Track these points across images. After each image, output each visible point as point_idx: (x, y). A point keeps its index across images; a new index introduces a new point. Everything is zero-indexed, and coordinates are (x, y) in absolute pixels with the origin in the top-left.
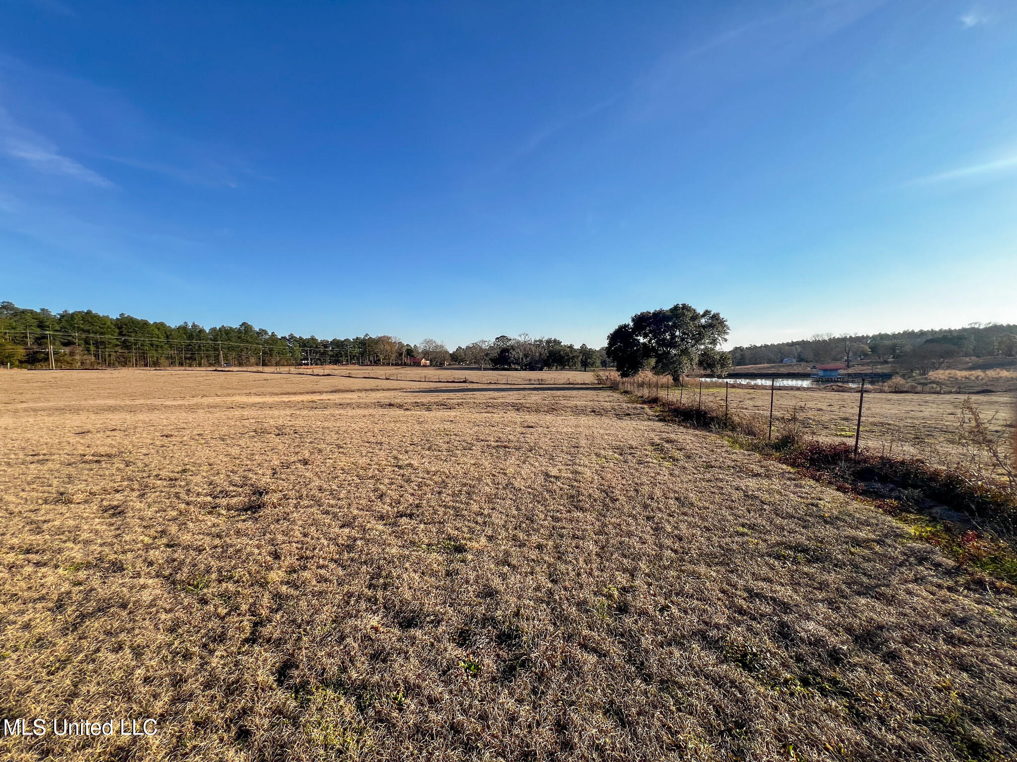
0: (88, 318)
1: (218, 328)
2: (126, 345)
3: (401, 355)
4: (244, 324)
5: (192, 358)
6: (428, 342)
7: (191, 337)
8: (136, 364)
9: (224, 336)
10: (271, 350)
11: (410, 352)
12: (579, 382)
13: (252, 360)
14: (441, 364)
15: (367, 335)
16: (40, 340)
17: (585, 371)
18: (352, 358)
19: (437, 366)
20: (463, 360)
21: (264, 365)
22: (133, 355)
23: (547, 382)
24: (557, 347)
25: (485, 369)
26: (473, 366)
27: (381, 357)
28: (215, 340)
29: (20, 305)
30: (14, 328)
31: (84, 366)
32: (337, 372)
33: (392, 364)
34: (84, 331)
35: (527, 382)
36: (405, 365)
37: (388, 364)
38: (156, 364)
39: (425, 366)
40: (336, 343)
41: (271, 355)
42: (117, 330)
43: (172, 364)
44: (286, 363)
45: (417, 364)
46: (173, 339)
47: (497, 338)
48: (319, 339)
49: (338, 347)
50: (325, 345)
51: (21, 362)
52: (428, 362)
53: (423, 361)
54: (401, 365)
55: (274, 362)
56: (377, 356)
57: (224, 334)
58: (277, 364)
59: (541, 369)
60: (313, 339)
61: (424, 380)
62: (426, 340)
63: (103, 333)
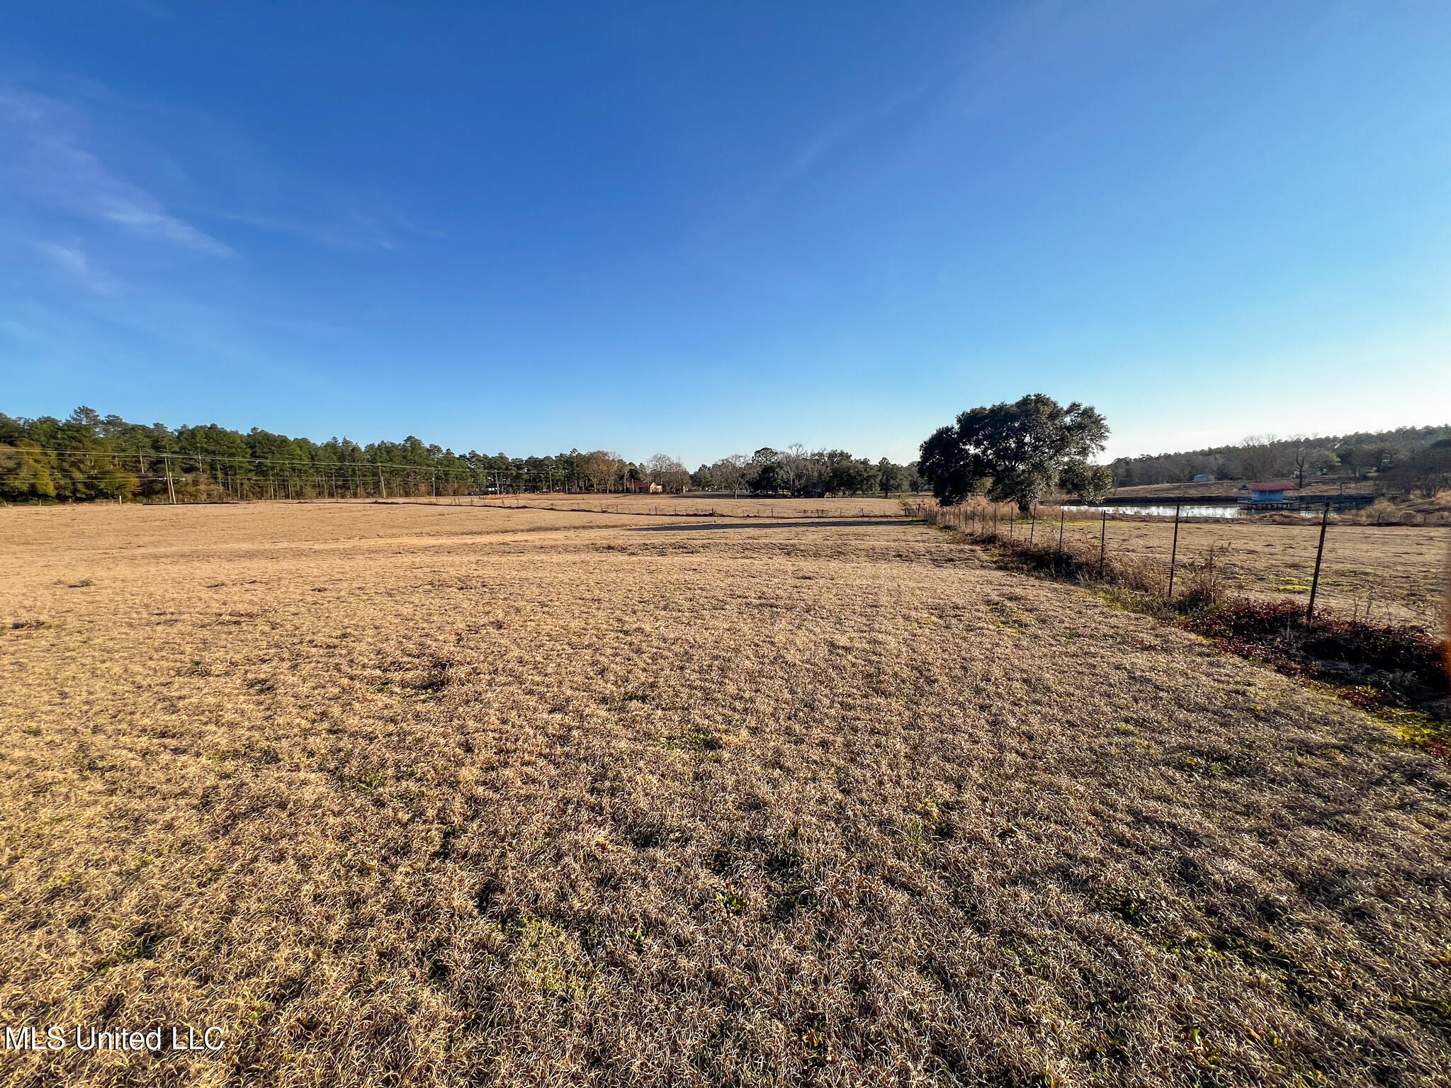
0: (212, 433)
1: (376, 445)
2: (261, 471)
3: (622, 478)
4: (409, 438)
5: (345, 487)
6: (658, 459)
7: (342, 457)
8: (275, 496)
9: (385, 455)
10: (446, 474)
11: (634, 474)
12: (877, 514)
13: (423, 488)
14: (677, 490)
15: (574, 450)
16: (156, 465)
17: (886, 497)
18: (555, 482)
19: (672, 493)
20: (708, 484)
21: (438, 494)
22: (271, 483)
23: (830, 515)
24: (844, 463)
25: (740, 497)
26: (724, 492)
27: (595, 481)
28: (373, 461)
29: (130, 419)
30: (124, 451)
31: (212, 500)
32: (535, 503)
33: (610, 492)
34: (208, 452)
35: (802, 514)
36: (628, 491)
37: (604, 491)
38: (299, 495)
39: (655, 493)
40: (535, 463)
41: (447, 481)
42: (249, 451)
43: (320, 494)
44: (466, 492)
45: (644, 490)
46: (320, 460)
47: (758, 452)
48: (510, 457)
49: (535, 467)
50: (518, 465)
51: (135, 495)
52: (660, 487)
53: (653, 485)
54: (622, 492)
55: (450, 491)
56: (589, 480)
57: (385, 451)
58: (455, 493)
59: (821, 495)
60: (502, 458)
61: (654, 513)
62: (656, 456)
63: (231, 455)
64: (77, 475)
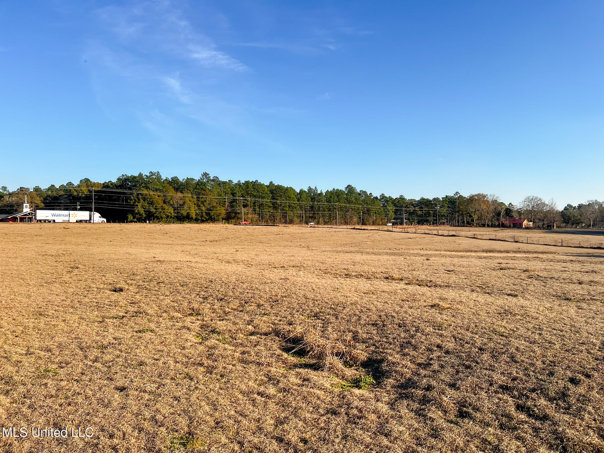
0: (255, 185)
2: (275, 207)
3: (499, 214)
4: (349, 186)
5: (313, 218)
6: (530, 200)
7: (313, 199)
8: (280, 222)
9: (336, 198)
10: (368, 210)
11: (508, 211)
14: (549, 226)
15: (457, 193)
16: (233, 203)
18: (441, 217)
19: (544, 228)
20: (577, 223)
21: (364, 224)
22: (279, 214)
26: (591, 229)
27: (475, 217)
28: (329, 201)
30: (220, 195)
31: (253, 223)
33: (488, 226)
34: (255, 196)
36: (504, 226)
37: (484, 226)
38: (291, 222)
39: (527, 228)
40: (424, 203)
41: (369, 214)
42: (271, 195)
43: (301, 222)
44: (381, 223)
45: (518, 225)
46: (302, 201)
48: (408, 198)
49: (427, 206)
50: (412, 203)
51: (223, 219)
52: (531, 223)
53: (525, 222)
54: (498, 226)
55: (371, 221)
56: (471, 216)
57: (335, 195)
58: (374, 224)
60: (402, 198)
61: (560, 244)
62: (528, 198)
63: (263, 198)
64: (204, 209)
